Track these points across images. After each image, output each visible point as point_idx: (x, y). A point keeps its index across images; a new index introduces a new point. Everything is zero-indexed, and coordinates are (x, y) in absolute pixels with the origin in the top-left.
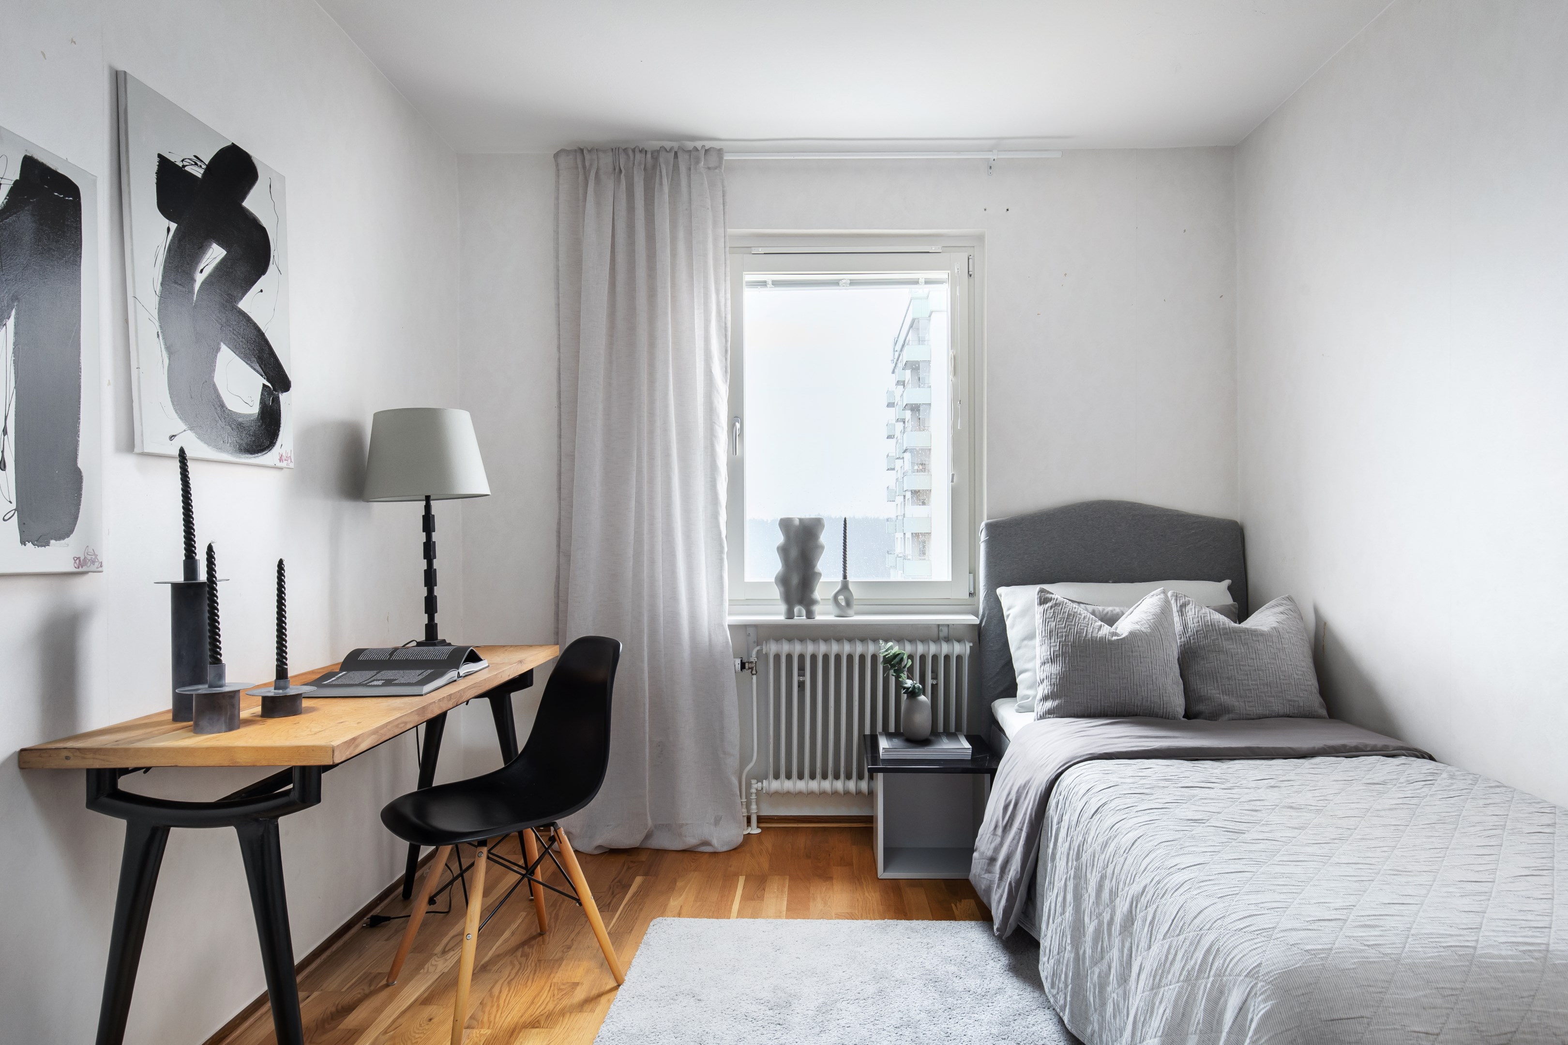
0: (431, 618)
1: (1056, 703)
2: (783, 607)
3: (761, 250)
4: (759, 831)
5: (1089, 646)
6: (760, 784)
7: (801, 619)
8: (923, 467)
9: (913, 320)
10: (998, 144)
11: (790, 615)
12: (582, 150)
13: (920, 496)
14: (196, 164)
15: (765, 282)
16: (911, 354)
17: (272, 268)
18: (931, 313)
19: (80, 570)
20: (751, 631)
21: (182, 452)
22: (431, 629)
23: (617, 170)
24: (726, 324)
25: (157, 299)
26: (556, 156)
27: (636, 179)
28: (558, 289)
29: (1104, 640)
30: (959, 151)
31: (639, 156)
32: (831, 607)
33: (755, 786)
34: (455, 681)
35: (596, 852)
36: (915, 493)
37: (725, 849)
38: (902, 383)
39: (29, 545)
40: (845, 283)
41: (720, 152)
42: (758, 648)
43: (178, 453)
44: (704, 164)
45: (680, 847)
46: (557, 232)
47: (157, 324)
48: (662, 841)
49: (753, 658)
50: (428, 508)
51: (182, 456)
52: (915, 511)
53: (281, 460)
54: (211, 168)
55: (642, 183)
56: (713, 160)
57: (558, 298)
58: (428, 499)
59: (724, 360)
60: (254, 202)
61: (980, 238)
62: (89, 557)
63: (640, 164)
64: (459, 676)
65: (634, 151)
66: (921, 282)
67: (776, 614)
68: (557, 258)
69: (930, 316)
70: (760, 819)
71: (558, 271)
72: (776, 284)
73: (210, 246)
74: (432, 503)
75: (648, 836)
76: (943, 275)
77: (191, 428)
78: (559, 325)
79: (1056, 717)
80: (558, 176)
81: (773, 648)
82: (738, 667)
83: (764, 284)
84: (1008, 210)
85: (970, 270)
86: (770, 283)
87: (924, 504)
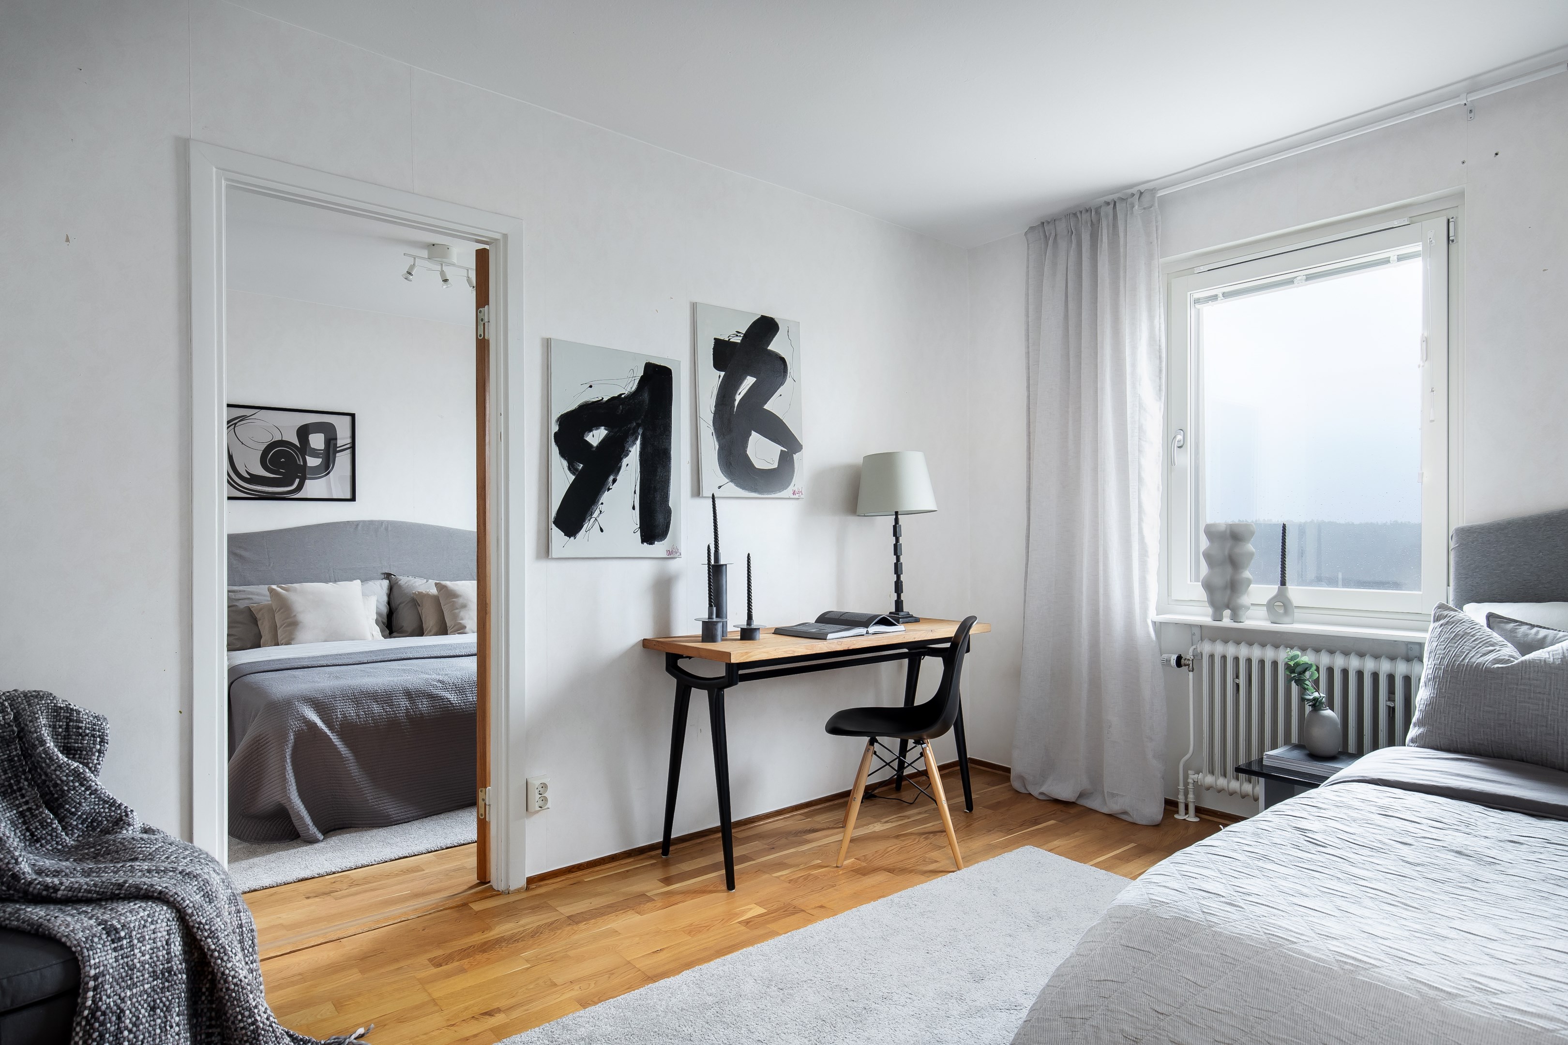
0: (899, 596)
1: (1421, 730)
2: (1210, 610)
3: (1202, 269)
4: (1197, 820)
5: (1462, 672)
6: (1196, 776)
7: (1227, 621)
10: (1474, 84)
11: (1218, 617)
12: (1044, 224)
14: (737, 336)
15: (1216, 296)
17: (789, 380)
19: (670, 556)
20: (1197, 632)
21: (713, 495)
22: (899, 604)
23: (1070, 232)
24: (1160, 346)
25: (712, 415)
26: (1026, 234)
27: (1083, 236)
28: (1028, 340)
29: (1481, 667)
30: (1411, 111)
31: (1085, 217)
32: (1263, 612)
33: (1191, 776)
34: (863, 635)
35: (1041, 797)
37: (1144, 823)
39: (645, 544)
40: (1300, 280)
41: (1153, 191)
42: (1194, 647)
43: (711, 496)
44: (1139, 206)
45: (1105, 810)
46: (1027, 295)
47: (712, 428)
48: (1093, 803)
49: (1190, 656)
50: (896, 520)
51: (713, 497)
53: (794, 493)
54: (746, 336)
55: (1088, 237)
56: (1146, 199)
57: (1028, 347)
58: (897, 513)
59: (1158, 380)
60: (776, 346)
61: (1461, 195)
62: (674, 550)
63: (1087, 223)
64: (867, 633)
65: (1082, 212)
66: (1393, 261)
67: (1203, 615)
68: (1027, 316)
70: (1199, 810)
71: (1028, 325)
72: (1225, 295)
73: (745, 378)
74: (899, 516)
75: (1081, 795)
76: (1418, 247)
77: (731, 481)
78: (1029, 369)
79: (1417, 747)
80: (1028, 249)
81: (1206, 648)
82: (1173, 662)
83: (1214, 298)
84: (1497, 154)
85: (1451, 234)
86: (1221, 295)
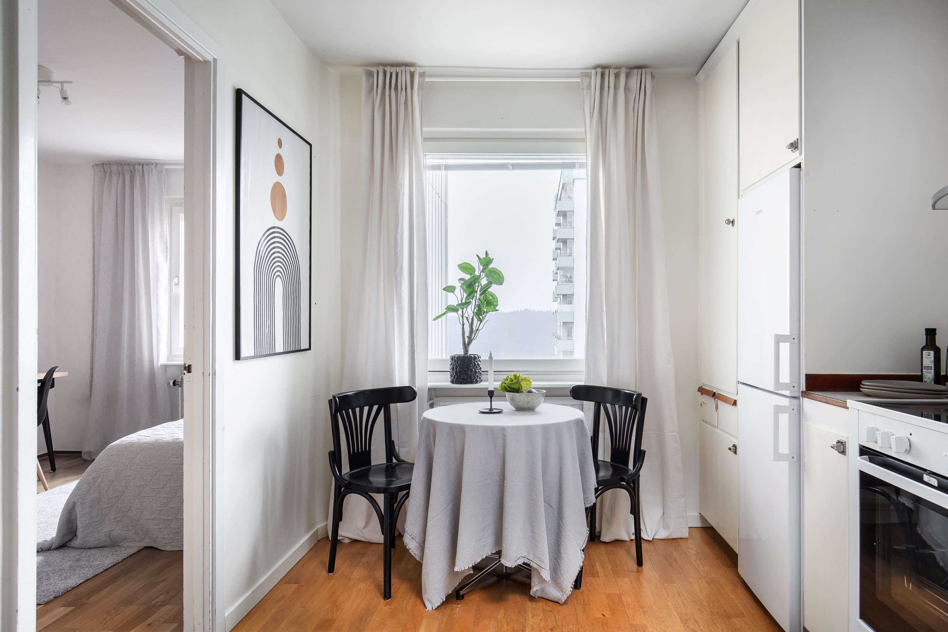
8: (570, 280)
9: (564, 184)
12: (103, 164)
13: (567, 298)
16: (563, 206)
18: (574, 180)
23: (119, 173)
26: (93, 167)
27: (126, 177)
31: (127, 167)
36: (565, 296)
38: (558, 224)
41: (163, 165)
42: (181, 376)
44: (155, 170)
52: (566, 308)
55: (129, 177)
56: (159, 168)
57: (94, 226)
63: (128, 170)
65: (125, 164)
68: (93, 209)
69: (573, 182)
80: (94, 175)
87: (571, 304)
